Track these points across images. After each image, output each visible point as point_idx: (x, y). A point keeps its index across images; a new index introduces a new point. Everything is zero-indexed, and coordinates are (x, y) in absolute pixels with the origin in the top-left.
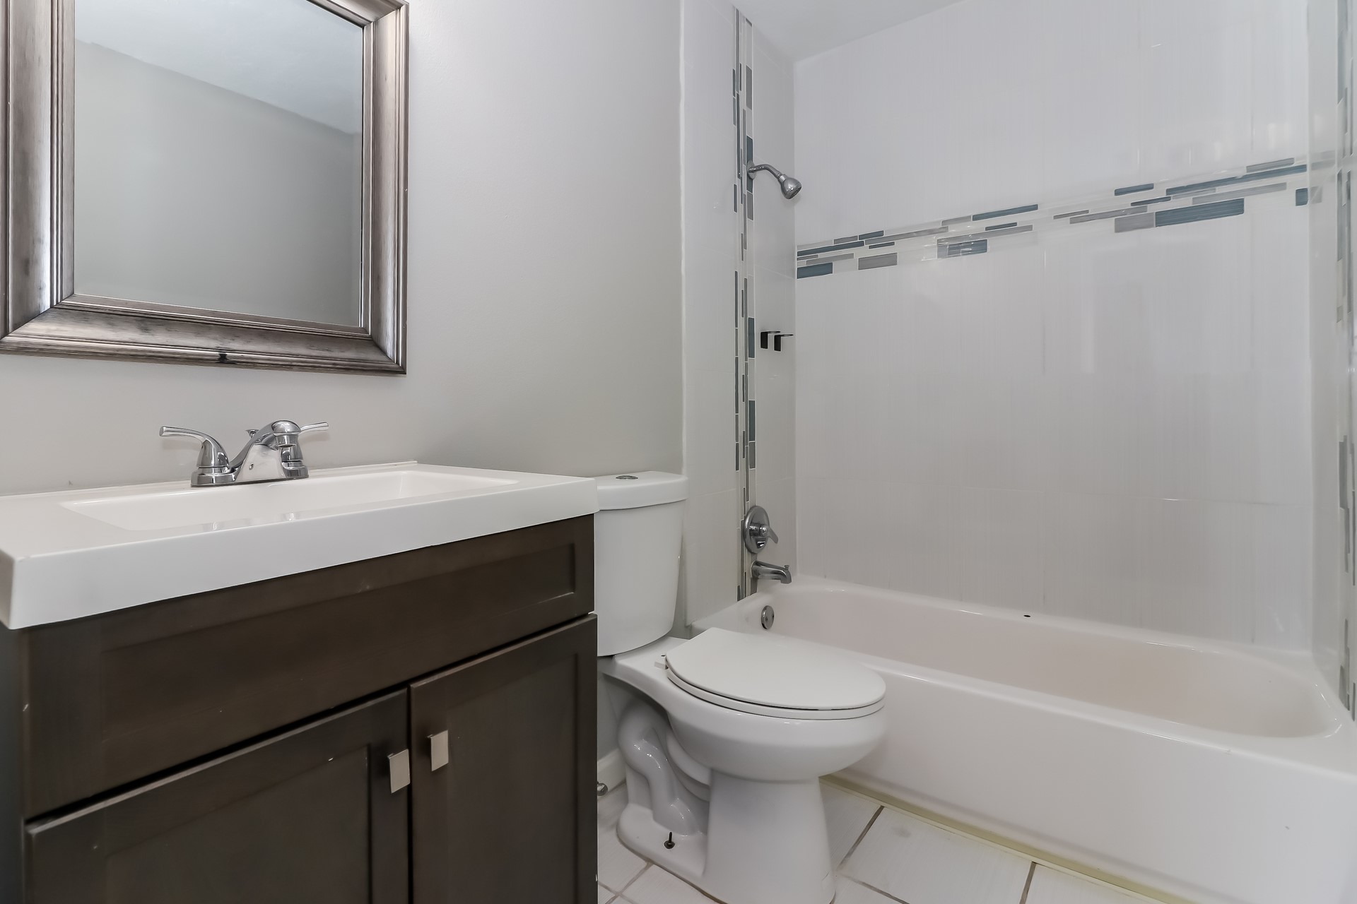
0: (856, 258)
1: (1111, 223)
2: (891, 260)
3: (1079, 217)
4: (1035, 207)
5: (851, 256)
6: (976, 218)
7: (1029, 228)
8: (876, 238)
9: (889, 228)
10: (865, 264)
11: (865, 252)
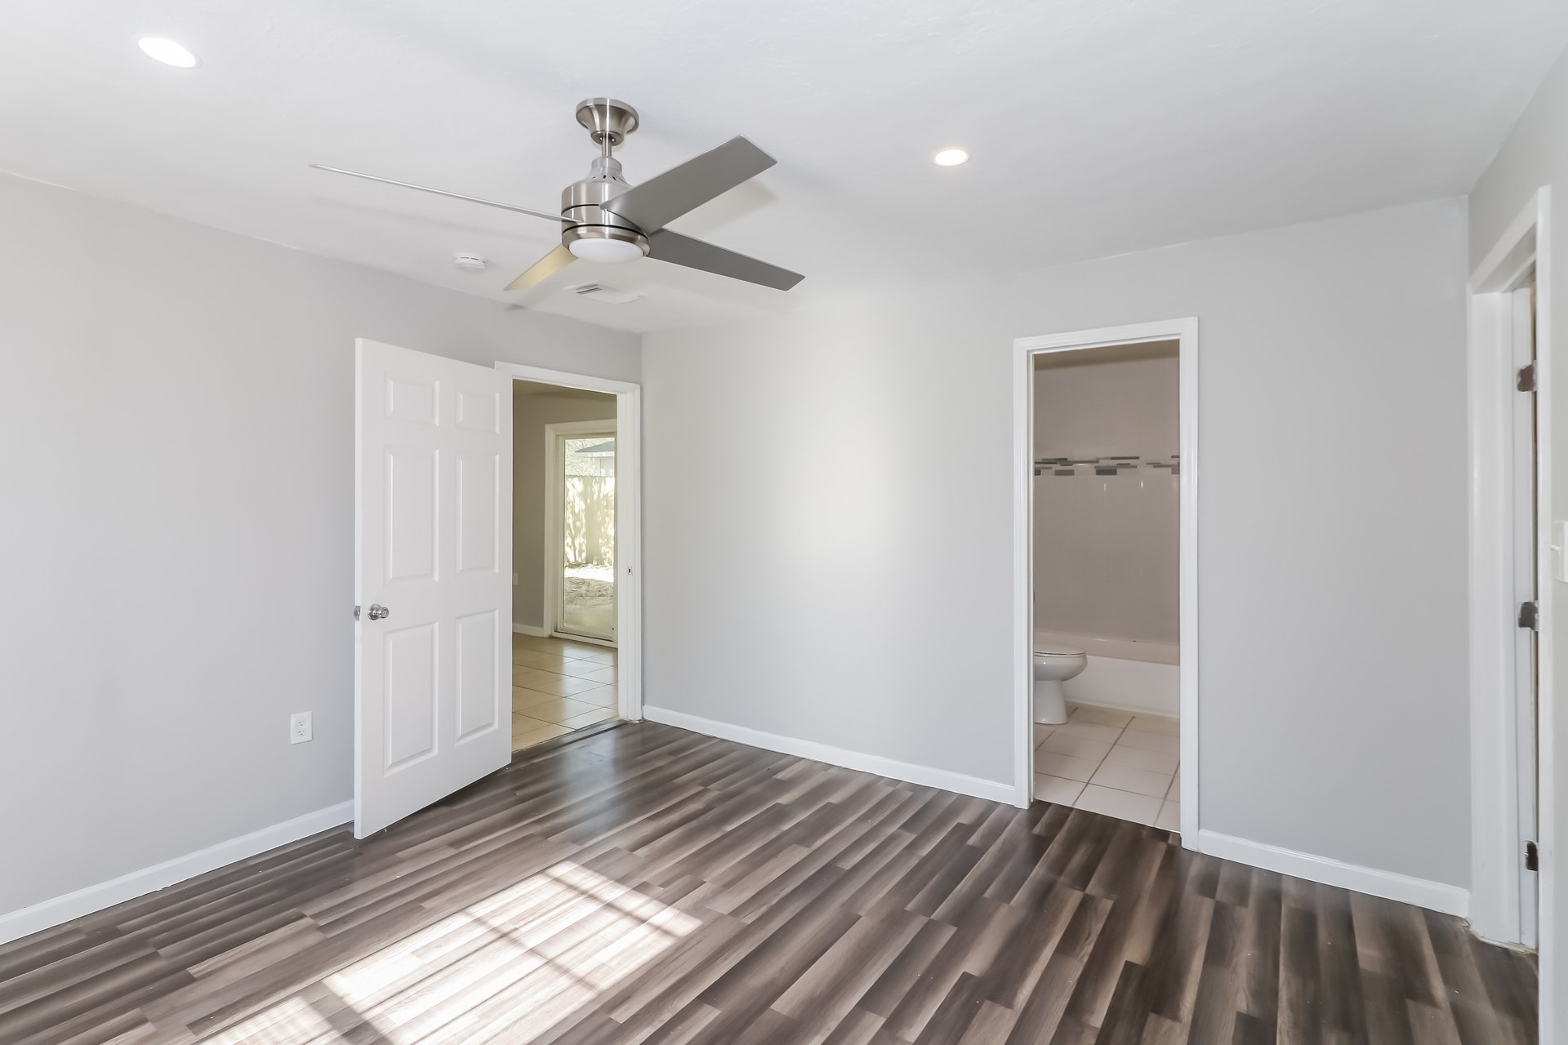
0: (1053, 470)
1: (1170, 469)
2: (1071, 473)
3: (1157, 465)
4: (1138, 458)
5: (1051, 468)
6: (1113, 458)
7: (1135, 467)
8: (1063, 461)
9: (1070, 458)
10: (1058, 473)
11: (1058, 467)
